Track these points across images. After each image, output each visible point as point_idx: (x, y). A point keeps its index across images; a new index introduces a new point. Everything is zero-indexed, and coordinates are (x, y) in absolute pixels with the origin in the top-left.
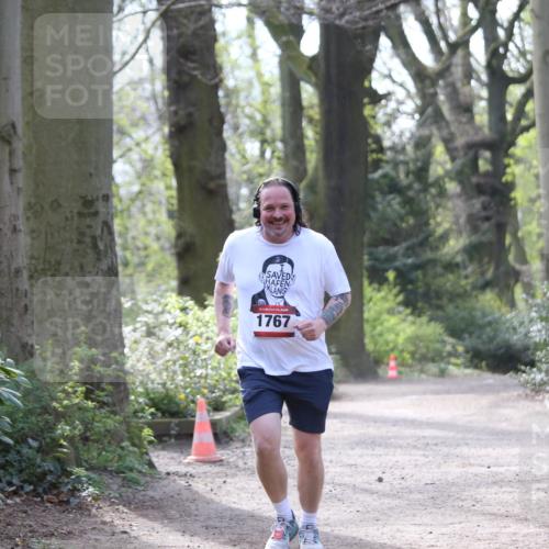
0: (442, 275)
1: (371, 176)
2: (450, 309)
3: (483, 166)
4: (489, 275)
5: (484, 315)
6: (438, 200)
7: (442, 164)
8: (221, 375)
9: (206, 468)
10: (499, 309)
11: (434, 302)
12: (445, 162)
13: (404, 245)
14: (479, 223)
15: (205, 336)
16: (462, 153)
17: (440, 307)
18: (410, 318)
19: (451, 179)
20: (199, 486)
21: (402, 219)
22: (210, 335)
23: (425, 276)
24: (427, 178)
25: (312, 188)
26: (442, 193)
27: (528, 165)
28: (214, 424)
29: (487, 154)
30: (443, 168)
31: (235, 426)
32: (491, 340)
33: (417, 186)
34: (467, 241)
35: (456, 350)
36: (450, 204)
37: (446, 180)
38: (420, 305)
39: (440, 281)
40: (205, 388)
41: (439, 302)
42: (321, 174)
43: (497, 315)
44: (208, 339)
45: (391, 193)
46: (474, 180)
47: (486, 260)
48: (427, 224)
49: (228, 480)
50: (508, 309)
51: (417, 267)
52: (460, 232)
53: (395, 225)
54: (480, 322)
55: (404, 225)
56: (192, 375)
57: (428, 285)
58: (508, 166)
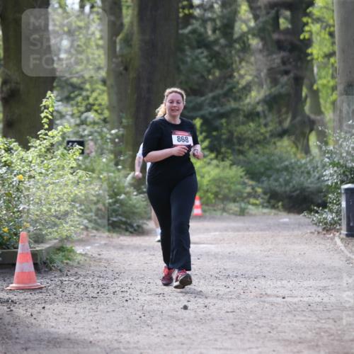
0: (243, 124)
1: (181, 32)
2: (251, 154)
3: (284, 23)
4: (287, 124)
5: (281, 160)
6: (241, 55)
7: (245, 22)
8: (42, 211)
9: (27, 295)
10: (295, 154)
11: (237, 147)
12: (249, 20)
13: (211, 95)
14: (279, 76)
15: (27, 174)
16: (264, 12)
17: (241, 152)
18: (215, 162)
19: (254, 35)
20: (20, 311)
21: (209, 72)
22: (32, 173)
23: (228, 124)
24: (232, 34)
25: (127, 41)
26: (246, 48)
27: (324, 24)
28: (34, 255)
29: (288, 13)
30: (247, 25)
31: (54, 257)
32: (287, 183)
33: (222, 41)
34: (268, 93)
35: (256, 192)
36: (252, 59)
37: (250, 36)
38: (223, 150)
39: (242, 129)
40: (27, 222)
41: (241, 148)
42: (135, 29)
43: (293, 161)
44: (30, 177)
45: (199, 47)
46: (275, 36)
47: (284, 110)
48: (231, 76)
49: (47, 306)
50: (303, 155)
51: (221, 116)
52: (261, 85)
53: (203, 77)
54: (278, 166)
55: (210, 77)
56: (16, 209)
57: (231, 133)
58: (307, 24)
